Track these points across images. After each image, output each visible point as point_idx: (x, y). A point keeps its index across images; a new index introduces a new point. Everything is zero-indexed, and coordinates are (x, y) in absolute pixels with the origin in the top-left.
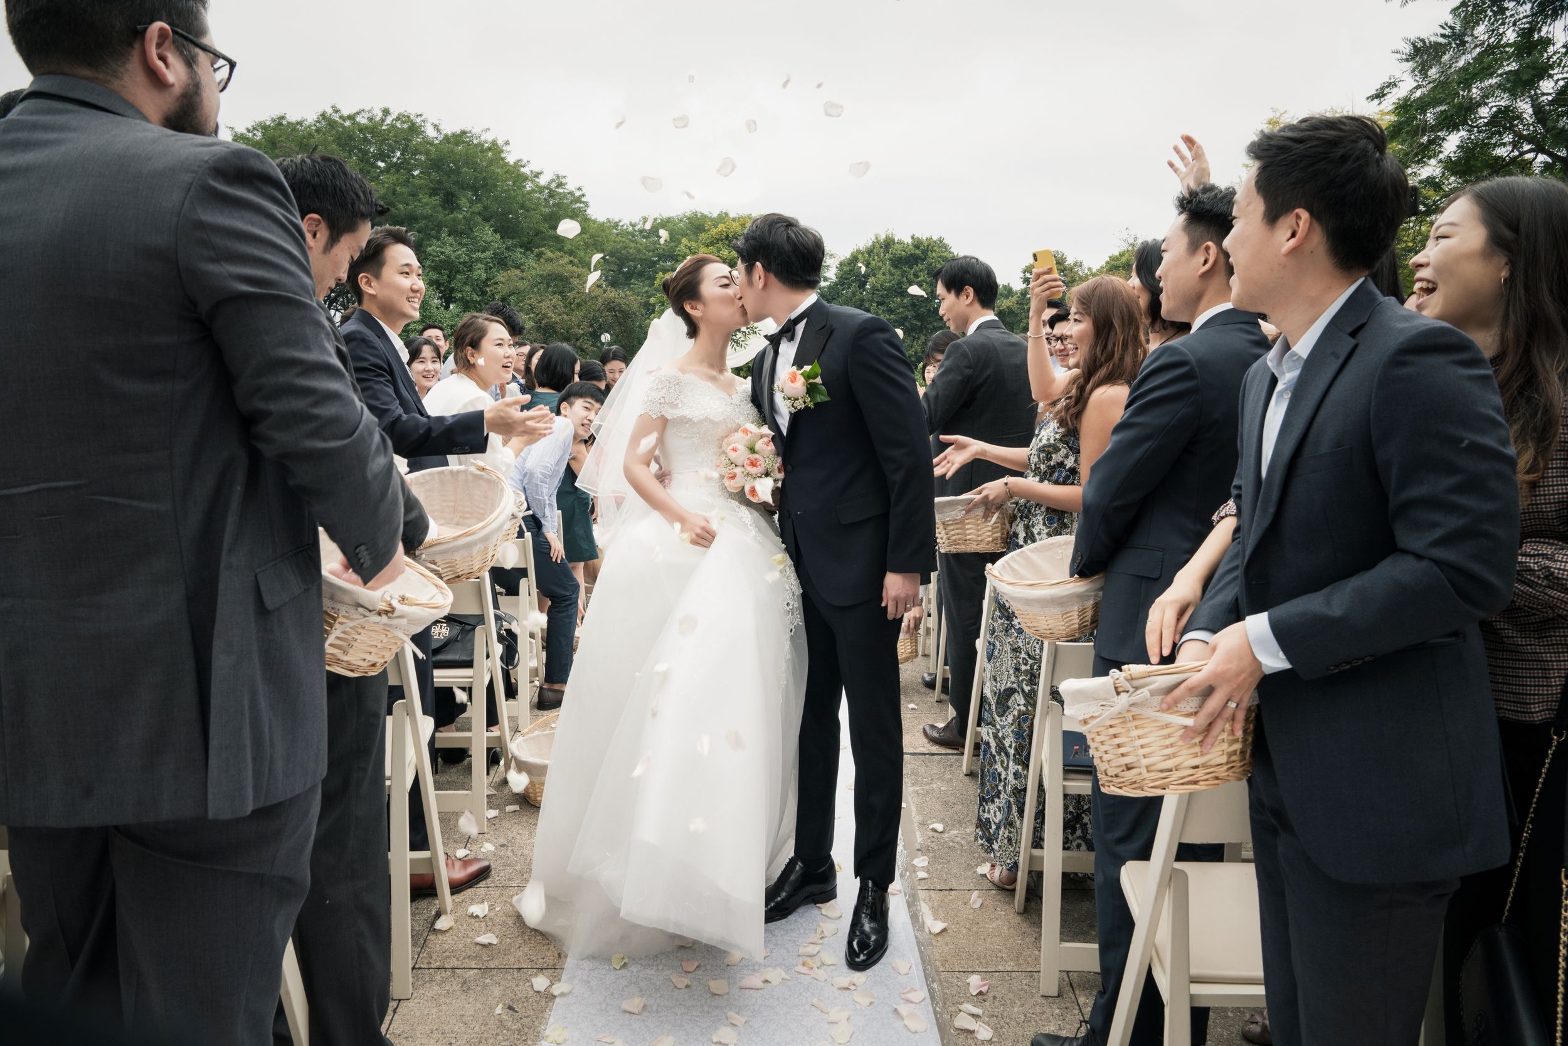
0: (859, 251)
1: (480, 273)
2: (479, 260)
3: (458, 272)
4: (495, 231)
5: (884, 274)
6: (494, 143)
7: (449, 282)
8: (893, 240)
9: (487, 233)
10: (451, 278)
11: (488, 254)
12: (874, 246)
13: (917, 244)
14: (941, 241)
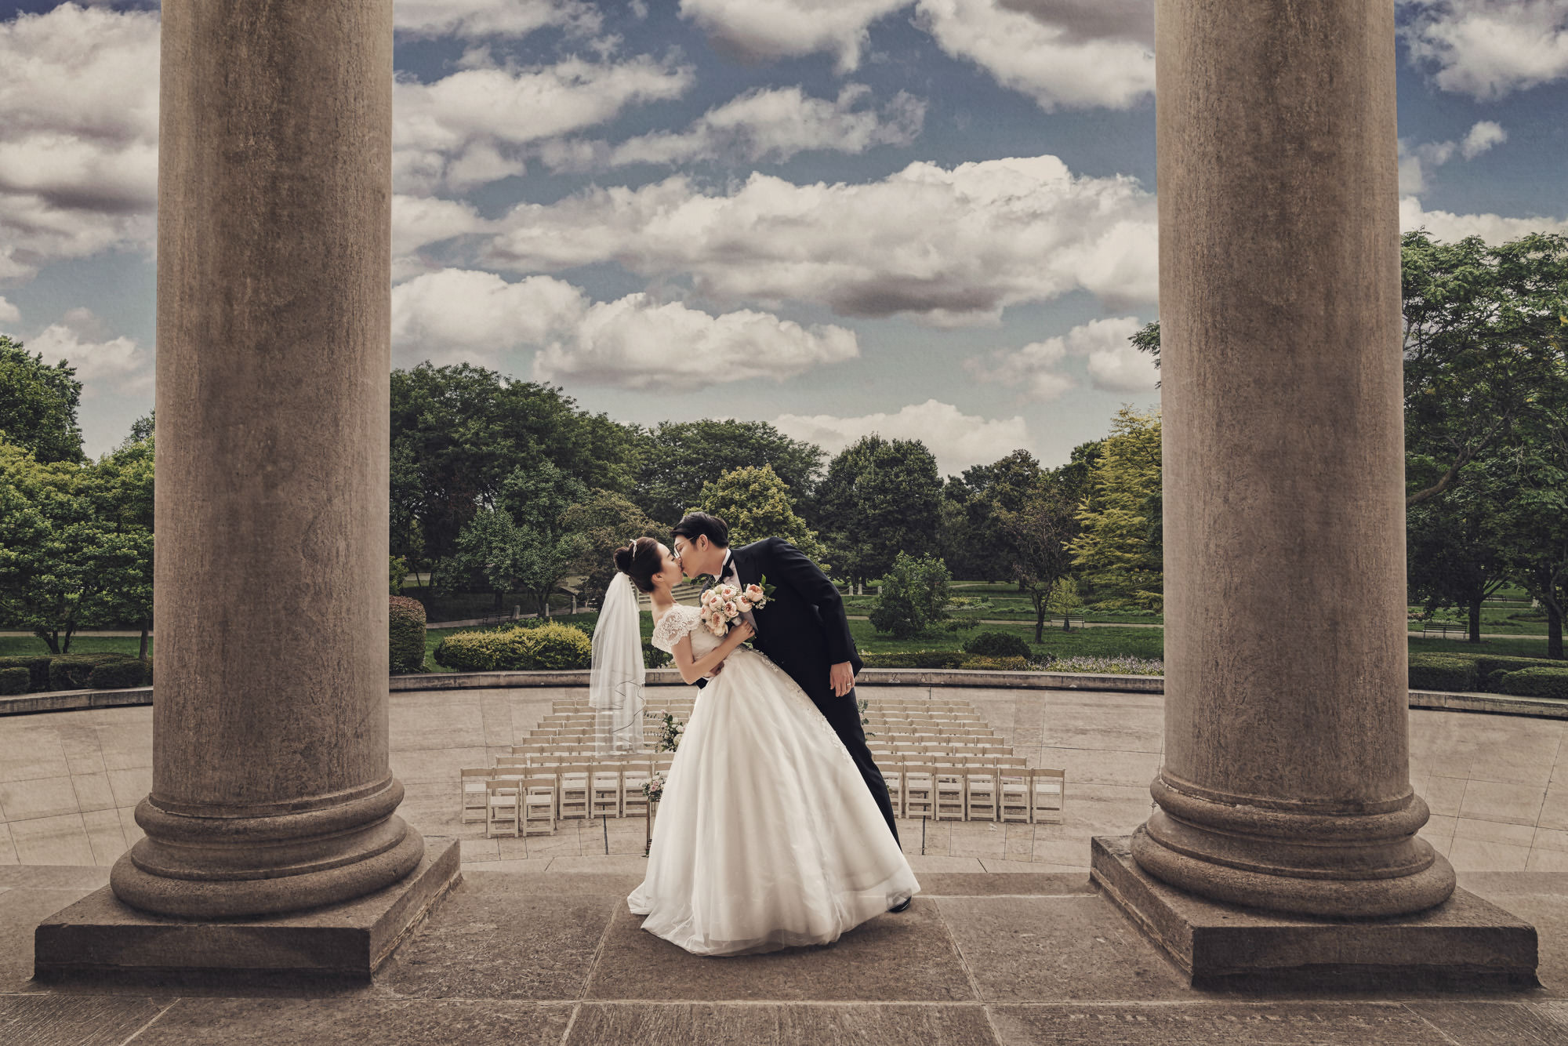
0: (848, 452)
1: (544, 500)
2: (543, 489)
3: (527, 499)
4: (556, 466)
5: (870, 473)
6: (552, 390)
7: (520, 506)
8: (878, 442)
9: (549, 467)
10: (523, 503)
11: (551, 484)
12: (861, 447)
13: (898, 447)
14: (919, 443)
